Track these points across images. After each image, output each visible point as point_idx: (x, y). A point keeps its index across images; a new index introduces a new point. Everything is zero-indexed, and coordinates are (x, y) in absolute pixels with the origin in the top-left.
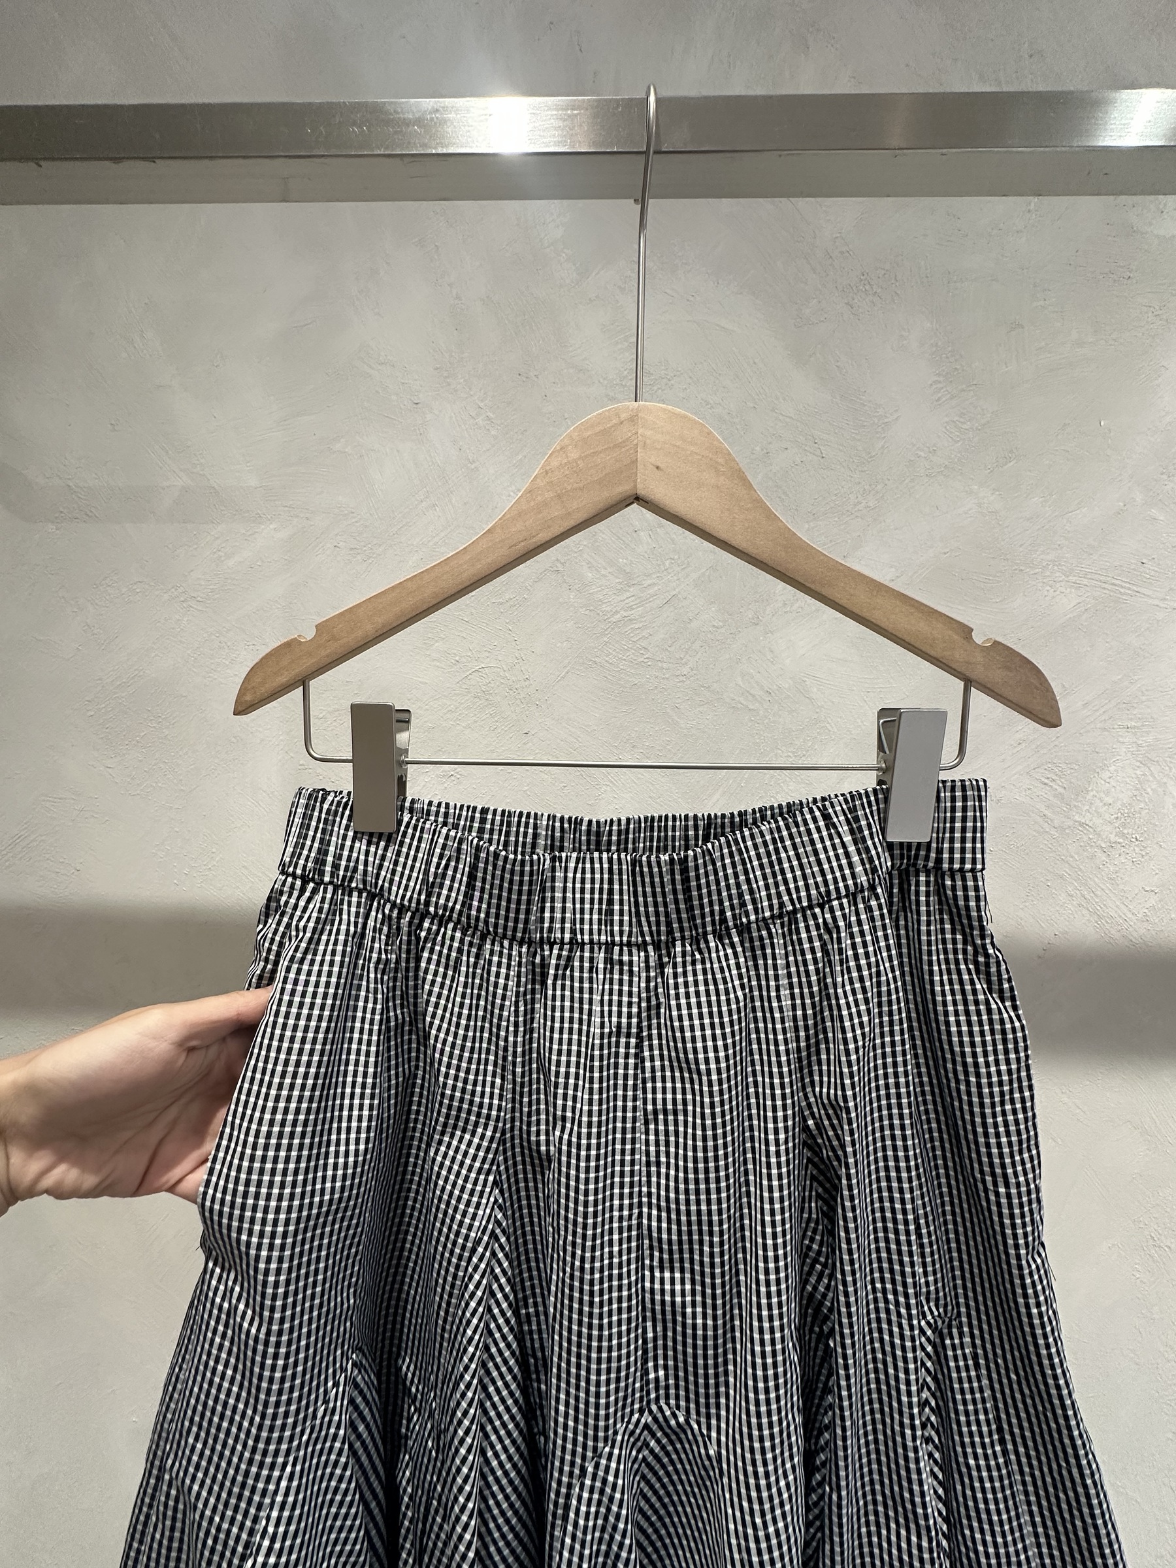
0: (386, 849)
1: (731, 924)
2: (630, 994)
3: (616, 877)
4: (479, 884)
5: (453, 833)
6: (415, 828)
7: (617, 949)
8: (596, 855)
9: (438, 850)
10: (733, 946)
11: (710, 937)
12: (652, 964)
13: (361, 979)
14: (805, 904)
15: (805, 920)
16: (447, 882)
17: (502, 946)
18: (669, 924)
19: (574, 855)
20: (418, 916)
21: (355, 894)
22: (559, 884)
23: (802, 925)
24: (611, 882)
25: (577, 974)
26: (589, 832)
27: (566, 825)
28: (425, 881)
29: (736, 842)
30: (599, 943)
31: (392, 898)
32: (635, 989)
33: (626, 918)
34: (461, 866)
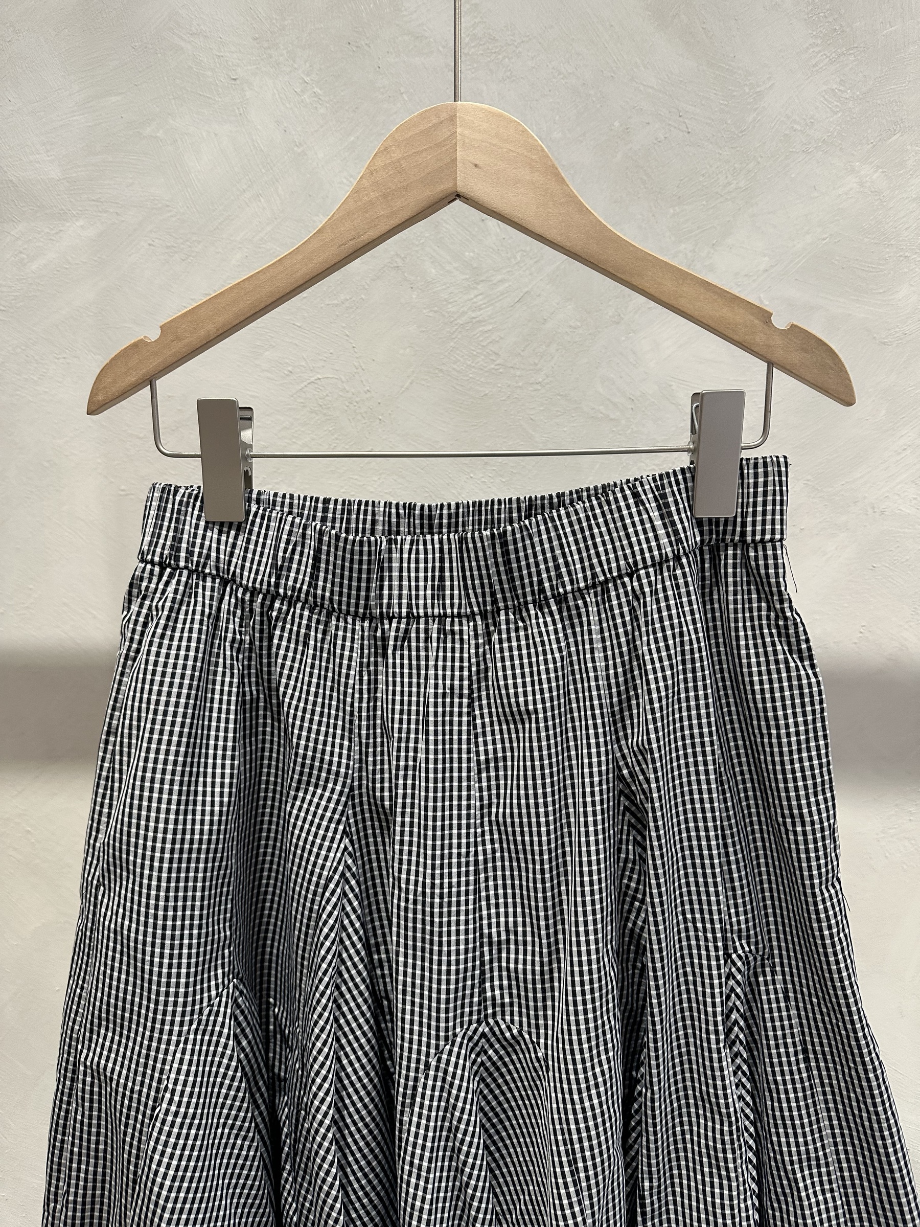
0: (236, 538)
1: (549, 594)
2: (461, 660)
3: (446, 556)
4: (323, 566)
5: (297, 520)
6: (263, 518)
7: (449, 620)
8: (428, 537)
9: (285, 537)
10: (551, 614)
11: (531, 606)
12: (480, 632)
13: (218, 656)
14: (615, 574)
15: (616, 589)
16: (295, 566)
17: (346, 622)
18: (493, 594)
19: (409, 538)
20: (269, 597)
21: (209, 579)
22: (395, 565)
23: (613, 593)
24: (442, 560)
25: (414, 644)
26: (422, 516)
27: (401, 511)
28: (274, 565)
29: (553, 520)
30: (433, 616)
31: (244, 582)
32: (466, 655)
33: (456, 592)
34: (306, 551)
